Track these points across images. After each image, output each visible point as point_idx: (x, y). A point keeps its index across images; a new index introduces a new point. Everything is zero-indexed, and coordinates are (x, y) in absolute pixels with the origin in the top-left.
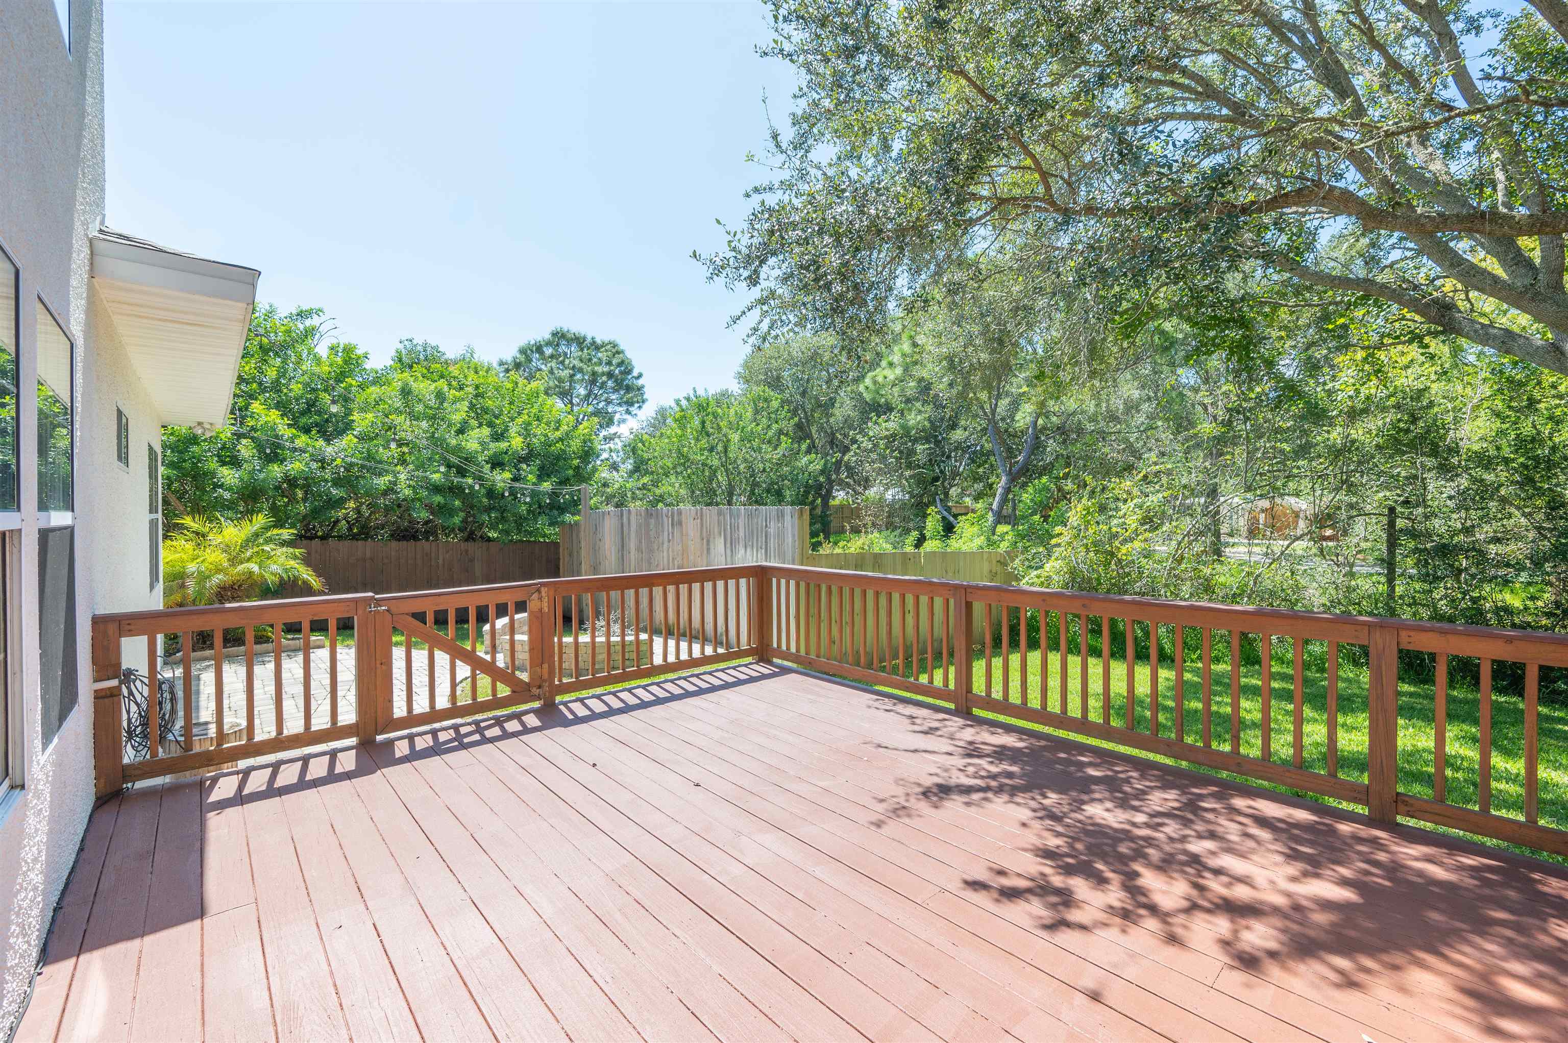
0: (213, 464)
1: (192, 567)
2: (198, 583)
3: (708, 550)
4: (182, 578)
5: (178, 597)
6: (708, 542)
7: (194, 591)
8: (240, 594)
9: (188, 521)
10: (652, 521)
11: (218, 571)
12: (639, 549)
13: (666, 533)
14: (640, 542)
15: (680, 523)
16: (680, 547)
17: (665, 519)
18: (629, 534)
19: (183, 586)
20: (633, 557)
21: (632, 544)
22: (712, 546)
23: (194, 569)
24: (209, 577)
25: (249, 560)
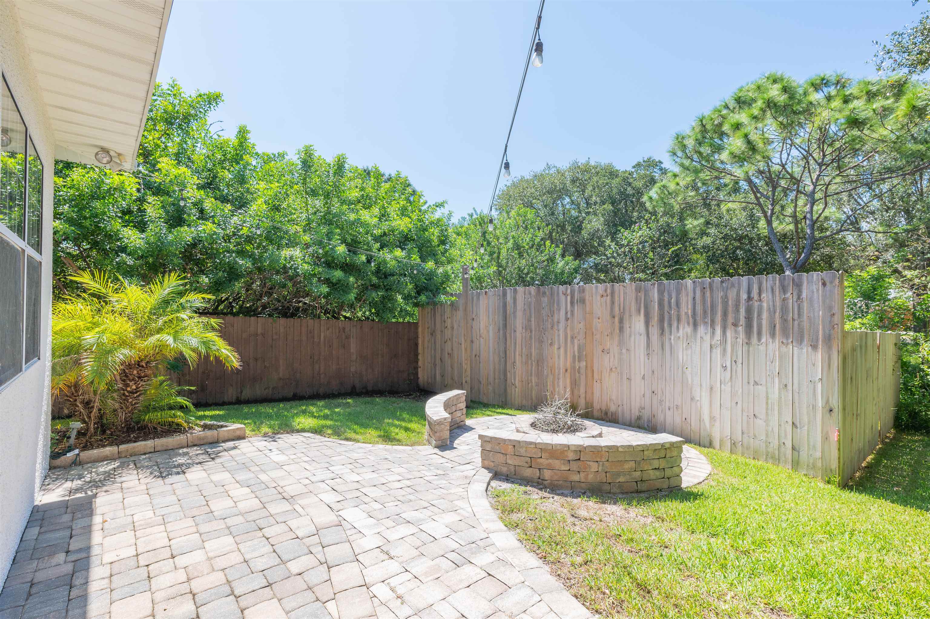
0: (117, 225)
1: (90, 337)
2: (98, 359)
3: (621, 329)
4: (77, 352)
5: (71, 377)
6: (621, 321)
7: (93, 371)
8: (149, 372)
9: (85, 279)
10: (545, 300)
11: (123, 343)
12: (527, 328)
13: (563, 312)
14: (529, 321)
15: (583, 301)
16: (581, 325)
17: (563, 298)
18: (515, 312)
19: (77, 363)
20: (518, 335)
21: (519, 322)
22: (626, 325)
23: (92, 341)
24: (110, 352)
25: (159, 331)
